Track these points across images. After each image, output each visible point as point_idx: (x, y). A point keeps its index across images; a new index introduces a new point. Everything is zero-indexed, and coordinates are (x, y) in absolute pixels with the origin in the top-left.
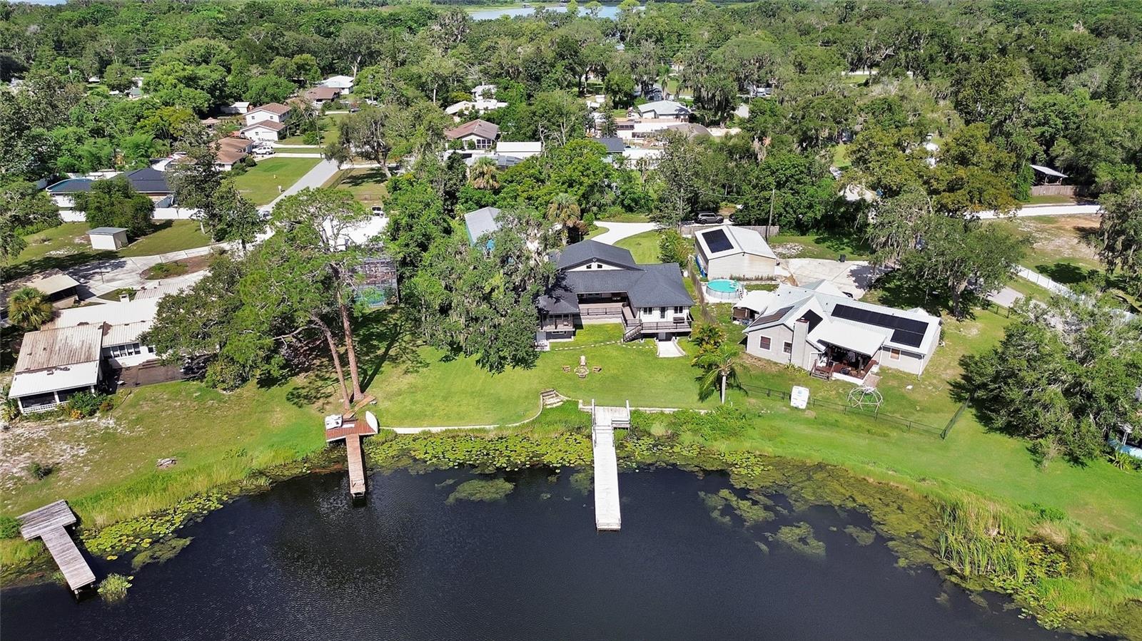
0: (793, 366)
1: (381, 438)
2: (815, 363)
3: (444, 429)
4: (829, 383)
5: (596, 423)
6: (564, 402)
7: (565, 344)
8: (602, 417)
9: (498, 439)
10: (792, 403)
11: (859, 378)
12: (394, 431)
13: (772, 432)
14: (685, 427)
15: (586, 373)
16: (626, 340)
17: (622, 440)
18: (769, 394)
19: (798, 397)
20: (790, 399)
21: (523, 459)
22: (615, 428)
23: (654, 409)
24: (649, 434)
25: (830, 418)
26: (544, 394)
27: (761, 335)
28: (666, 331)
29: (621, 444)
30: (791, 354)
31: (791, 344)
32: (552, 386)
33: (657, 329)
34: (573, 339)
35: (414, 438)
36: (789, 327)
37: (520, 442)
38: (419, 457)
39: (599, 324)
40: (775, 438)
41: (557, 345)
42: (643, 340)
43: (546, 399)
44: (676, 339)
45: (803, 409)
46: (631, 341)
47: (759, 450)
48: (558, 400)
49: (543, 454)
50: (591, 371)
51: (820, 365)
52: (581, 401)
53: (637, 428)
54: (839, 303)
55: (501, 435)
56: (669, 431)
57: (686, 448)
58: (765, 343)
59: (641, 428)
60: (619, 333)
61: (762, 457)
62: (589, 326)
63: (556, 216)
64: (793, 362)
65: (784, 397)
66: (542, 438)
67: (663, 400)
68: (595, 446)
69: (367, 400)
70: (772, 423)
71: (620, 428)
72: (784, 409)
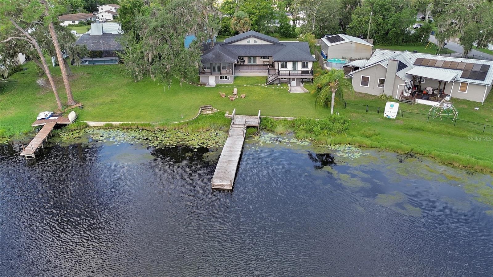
0: (385, 96)
1: (74, 126)
2: (402, 93)
3: (121, 123)
4: (412, 105)
5: (234, 123)
6: (216, 113)
7: (226, 85)
8: (240, 120)
9: (160, 131)
10: (385, 116)
11: (437, 102)
12: (87, 124)
13: (369, 132)
14: (301, 128)
15: (236, 98)
16: (268, 83)
17: (252, 135)
18: (367, 110)
19: (390, 110)
20: (383, 112)
21: (172, 143)
22: (248, 127)
23: (280, 117)
24: (273, 132)
25: (416, 124)
26: (203, 108)
27: (362, 76)
28: (296, 77)
29: (251, 137)
30: (383, 87)
31: (384, 80)
32: (210, 104)
33: (289, 76)
34: (233, 83)
35: (100, 128)
36: (384, 66)
37: (175, 133)
38: (95, 138)
39: (252, 76)
40: (372, 136)
41: (221, 85)
42: (280, 84)
43: (204, 111)
44: (302, 85)
45: (394, 119)
46: (272, 85)
47: (359, 143)
48: (212, 112)
49: (188, 140)
50: (240, 98)
51: (405, 94)
52: (228, 112)
53: (265, 128)
54: (419, 57)
55: (163, 129)
56: (289, 130)
57: (300, 141)
58: (365, 81)
59: (268, 129)
60: (265, 80)
61: (361, 147)
62: (245, 77)
63: (236, 24)
64: (385, 92)
65: (379, 111)
66: (193, 132)
67: (287, 113)
68: (229, 137)
69: (77, 105)
70: (369, 128)
71: (251, 127)
72: (379, 119)
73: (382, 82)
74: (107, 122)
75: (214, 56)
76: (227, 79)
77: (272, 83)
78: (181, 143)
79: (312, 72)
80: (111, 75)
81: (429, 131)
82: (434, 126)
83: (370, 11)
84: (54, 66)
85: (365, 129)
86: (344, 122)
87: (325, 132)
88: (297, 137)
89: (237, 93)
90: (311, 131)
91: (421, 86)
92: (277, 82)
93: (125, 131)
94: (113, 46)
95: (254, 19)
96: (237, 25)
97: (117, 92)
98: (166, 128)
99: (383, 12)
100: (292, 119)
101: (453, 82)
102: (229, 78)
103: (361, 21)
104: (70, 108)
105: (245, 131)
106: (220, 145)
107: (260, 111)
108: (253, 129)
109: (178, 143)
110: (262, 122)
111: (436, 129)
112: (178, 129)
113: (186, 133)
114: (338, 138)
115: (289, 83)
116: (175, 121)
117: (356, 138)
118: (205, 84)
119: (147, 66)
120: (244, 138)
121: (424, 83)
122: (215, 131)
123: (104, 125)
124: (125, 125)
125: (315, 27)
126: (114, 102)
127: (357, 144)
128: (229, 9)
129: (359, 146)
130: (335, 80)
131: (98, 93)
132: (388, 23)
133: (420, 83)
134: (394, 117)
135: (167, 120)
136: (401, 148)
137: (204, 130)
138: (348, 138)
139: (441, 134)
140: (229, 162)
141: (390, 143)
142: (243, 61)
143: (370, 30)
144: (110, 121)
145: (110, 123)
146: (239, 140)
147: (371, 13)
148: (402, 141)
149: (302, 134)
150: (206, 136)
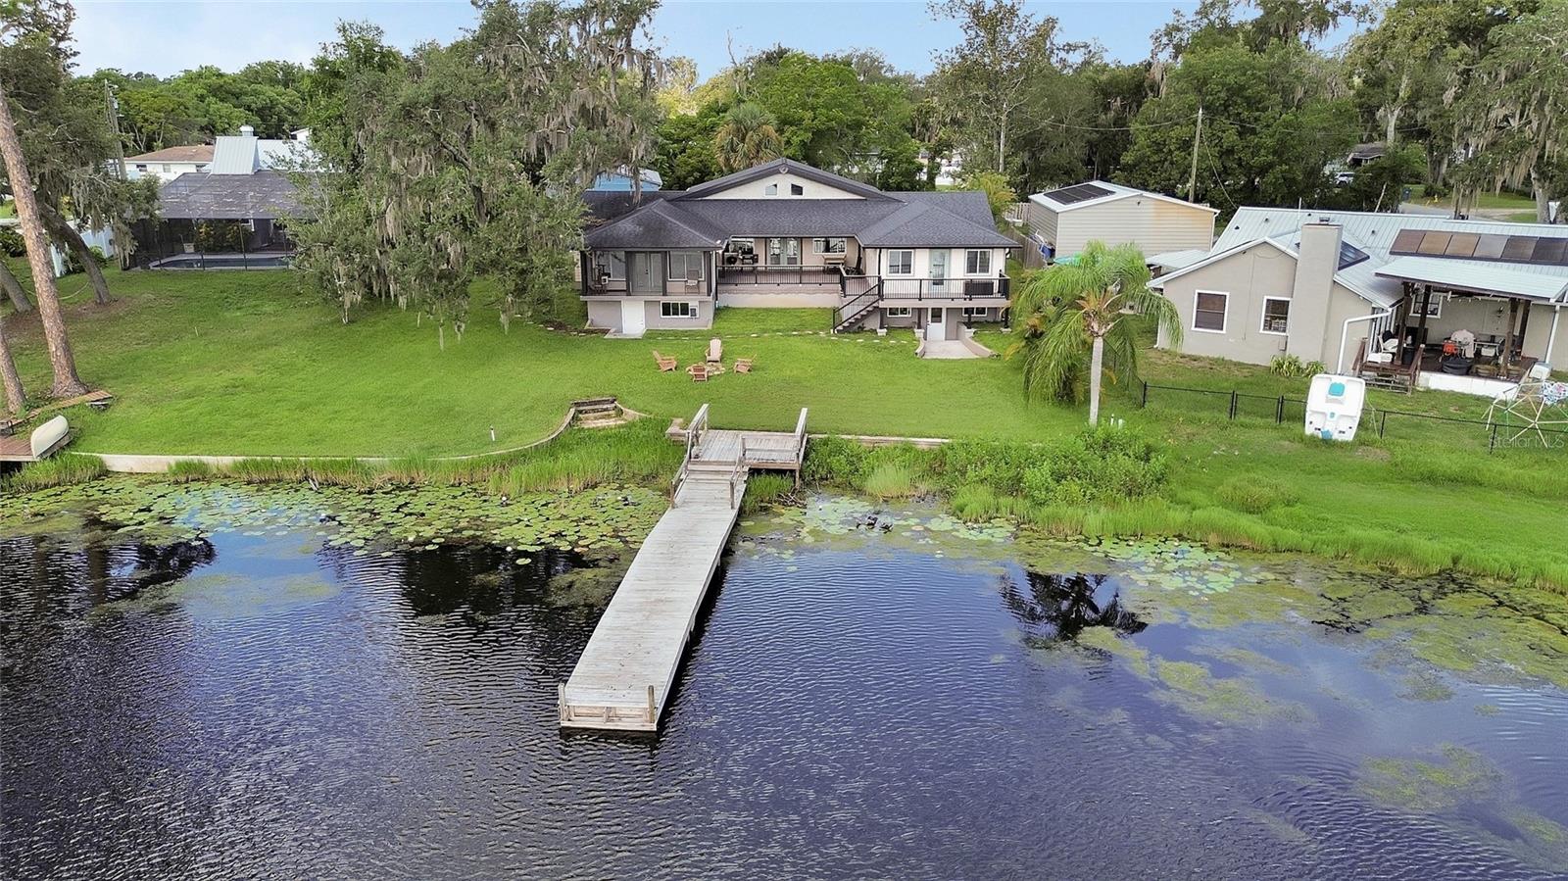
0: (1294, 362)
1: (44, 472)
2: (1361, 354)
3: (241, 459)
4: (1409, 394)
5: (697, 456)
6: (631, 425)
7: (685, 333)
8: (723, 448)
9: (394, 490)
10: (1309, 430)
11: (1503, 381)
12: (102, 463)
13: (1256, 490)
14: (971, 474)
15: (716, 373)
16: (840, 328)
17: (770, 502)
18: (1233, 411)
19: (1329, 408)
20: (1303, 419)
21: (428, 532)
22: (755, 472)
23: (885, 438)
24: (859, 492)
25: (1447, 462)
26: (581, 407)
27: (1197, 291)
28: (944, 304)
29: (766, 509)
30: (1284, 331)
31: (1285, 304)
32: (611, 392)
33: (920, 299)
34: (710, 327)
35: (149, 480)
36: (1283, 248)
37: (455, 497)
38: (112, 517)
39: (783, 306)
40: (1268, 507)
41: (664, 334)
42: (885, 330)
43: (587, 419)
44: (969, 333)
45: (1347, 443)
46: (855, 332)
47: (1219, 531)
48: (619, 422)
49: (502, 523)
50: (730, 370)
51: (1373, 357)
52: (681, 420)
53: (827, 479)
54: (1408, 228)
55: (406, 482)
56: (923, 487)
57: (969, 524)
58: (1211, 311)
59: (838, 480)
60: (829, 319)
61: (1232, 551)
62: (757, 309)
63: (732, 147)
64: (1293, 351)
65: (1283, 415)
66: (527, 492)
67: (914, 422)
68: (673, 508)
69: (87, 397)
70: (1252, 475)
71: (769, 471)
72: (1287, 442)
73: (1278, 311)
74: (186, 458)
75: (639, 229)
76: (687, 314)
77: (856, 327)
78: (466, 533)
79: (1005, 288)
80: (258, 302)
81: (1504, 488)
82: (1523, 467)
83: (1193, 109)
84: (58, 275)
85: (1233, 480)
86: (1147, 454)
87: (1074, 487)
88: (958, 512)
89: (722, 359)
90: (1015, 487)
91: (1426, 330)
92: (873, 323)
93: (253, 488)
94: (280, 206)
95: (795, 140)
96: (734, 151)
97: (264, 354)
98: (421, 478)
99: (1240, 110)
100: (932, 444)
101: (1558, 308)
102: (697, 312)
103: (1165, 141)
104: (55, 407)
105: (741, 488)
106: (633, 539)
107: (804, 411)
108: (776, 480)
109: (454, 536)
110: (813, 454)
111: (1534, 477)
112: (469, 480)
113: (500, 495)
114: (1130, 513)
115: (919, 327)
116: (464, 451)
117: (1206, 513)
118: (605, 332)
119: (377, 252)
120: (735, 511)
121: (1439, 316)
122: (621, 488)
123: (170, 467)
124: (257, 466)
125: (1005, 161)
126: (240, 388)
127: (1213, 539)
128: (715, 114)
129: (1223, 545)
130: (1104, 288)
131: (190, 358)
132: (1258, 147)
133: (1423, 319)
134: (1349, 436)
135: (431, 449)
136: (1406, 553)
137: (575, 486)
138: (1171, 514)
139: (1560, 499)
140: (655, 607)
141: (1355, 532)
142: (752, 258)
143: (1197, 170)
144: (196, 452)
145: (195, 458)
146: (714, 520)
147: (1201, 111)
148: (1403, 525)
149: (976, 497)
150: (581, 506)
